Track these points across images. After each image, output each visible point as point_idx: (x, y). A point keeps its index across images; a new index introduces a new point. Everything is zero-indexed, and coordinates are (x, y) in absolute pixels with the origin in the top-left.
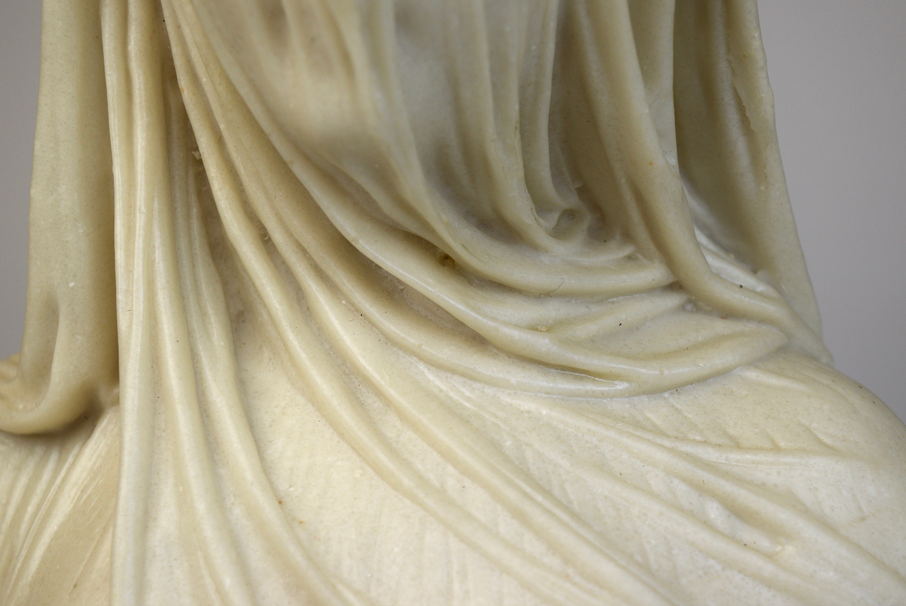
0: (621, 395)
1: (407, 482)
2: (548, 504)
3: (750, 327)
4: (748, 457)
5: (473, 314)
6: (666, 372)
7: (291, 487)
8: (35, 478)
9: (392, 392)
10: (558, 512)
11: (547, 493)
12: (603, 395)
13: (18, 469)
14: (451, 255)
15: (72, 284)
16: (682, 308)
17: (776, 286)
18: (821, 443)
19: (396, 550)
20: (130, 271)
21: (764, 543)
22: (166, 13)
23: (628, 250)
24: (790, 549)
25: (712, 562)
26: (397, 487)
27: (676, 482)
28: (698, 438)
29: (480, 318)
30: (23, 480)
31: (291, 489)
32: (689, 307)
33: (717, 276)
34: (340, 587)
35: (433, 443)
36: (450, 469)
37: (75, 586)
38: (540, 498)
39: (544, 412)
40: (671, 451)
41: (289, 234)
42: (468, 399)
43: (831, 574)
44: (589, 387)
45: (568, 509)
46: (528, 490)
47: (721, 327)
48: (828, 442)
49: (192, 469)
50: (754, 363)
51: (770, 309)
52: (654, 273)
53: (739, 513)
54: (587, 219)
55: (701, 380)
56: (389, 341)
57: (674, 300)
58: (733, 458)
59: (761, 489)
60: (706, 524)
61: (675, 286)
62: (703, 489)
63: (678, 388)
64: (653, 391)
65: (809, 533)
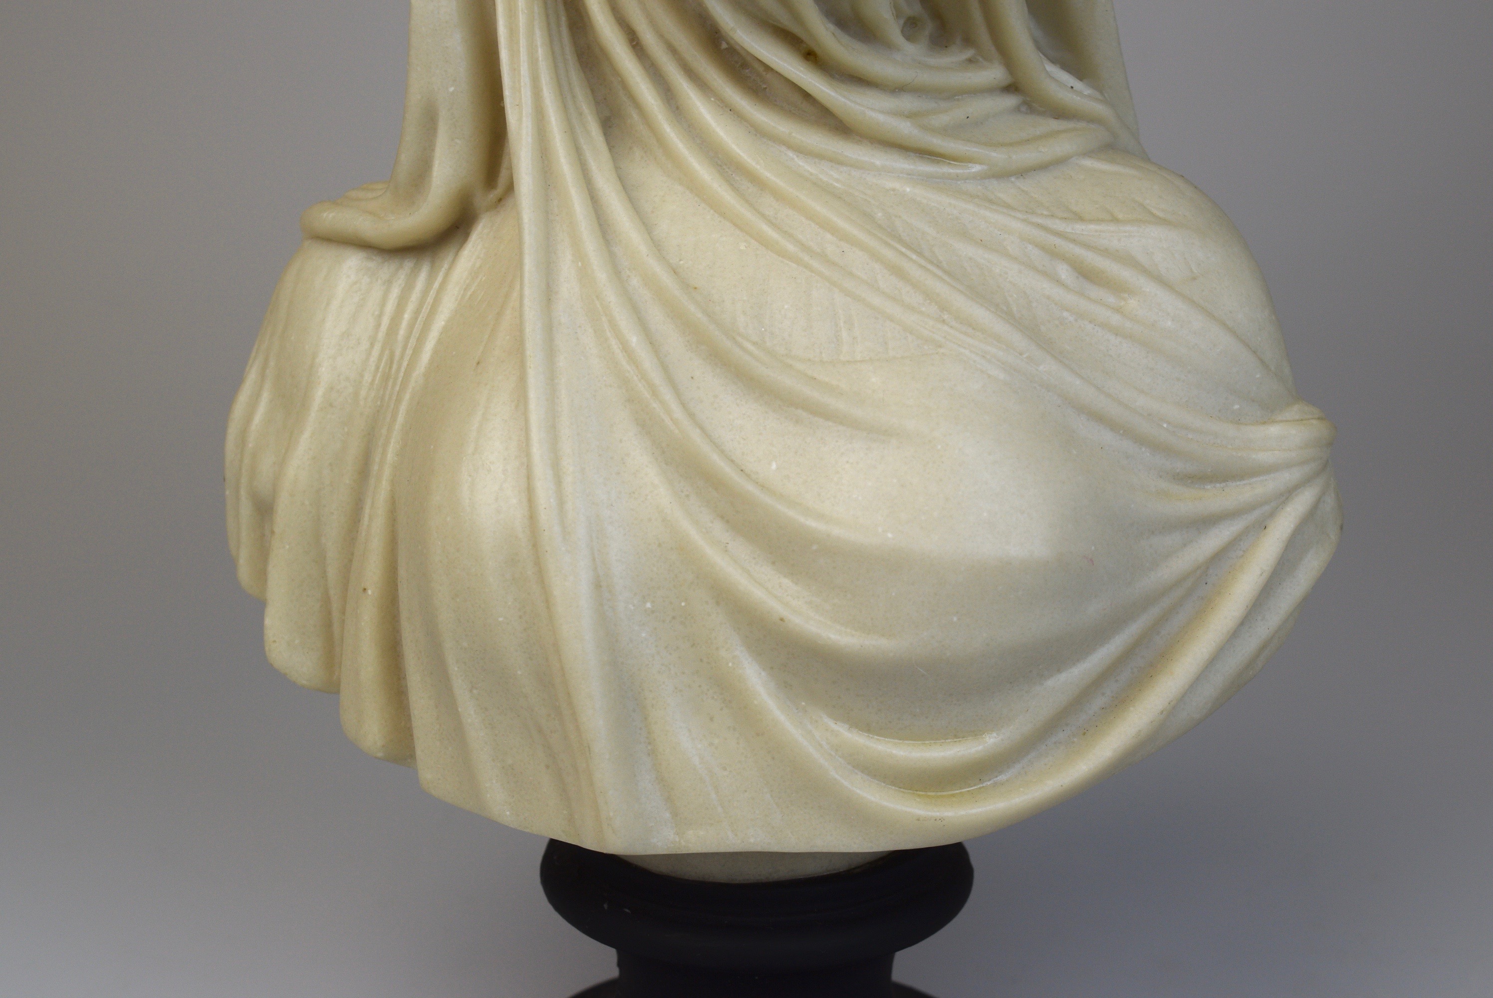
0: (975, 177)
1: (791, 247)
3: (1081, 125)
4: (1092, 227)
5: (843, 100)
6: (1014, 157)
7: (680, 260)
9: (767, 174)
10: (930, 267)
11: (920, 254)
12: (957, 177)
13: (389, 283)
14: (816, 49)
15: (452, 89)
16: (1017, 109)
17: (1101, 92)
18: (1154, 215)
19: (786, 307)
20: (515, 70)
21: (1111, 299)
23: (969, 53)
24: (1132, 304)
25: (1065, 314)
26: (782, 254)
27: (1030, 247)
28: (1045, 213)
29: (848, 102)
30: (395, 292)
31: (682, 262)
32: (1023, 109)
33: (1051, 77)
34: (739, 339)
35: (811, 216)
36: (829, 236)
37: (478, 363)
38: (914, 257)
39: (908, 190)
40: (1024, 220)
41: (661, 36)
42: (837, 180)
43: (1169, 323)
44: (947, 170)
45: (938, 266)
46: (904, 250)
47: (1054, 125)
48: (1161, 214)
49: (591, 244)
50: (1088, 153)
51: (1099, 109)
52: (994, 74)
53: (1086, 274)
54: (929, 27)
55: (1043, 167)
56: (758, 132)
57: (1011, 101)
58: (1079, 228)
59: (1105, 252)
60: (1058, 282)
61: (1012, 88)
62: (1054, 254)
63: (1023, 172)
64: (1003, 175)
65: (1149, 287)
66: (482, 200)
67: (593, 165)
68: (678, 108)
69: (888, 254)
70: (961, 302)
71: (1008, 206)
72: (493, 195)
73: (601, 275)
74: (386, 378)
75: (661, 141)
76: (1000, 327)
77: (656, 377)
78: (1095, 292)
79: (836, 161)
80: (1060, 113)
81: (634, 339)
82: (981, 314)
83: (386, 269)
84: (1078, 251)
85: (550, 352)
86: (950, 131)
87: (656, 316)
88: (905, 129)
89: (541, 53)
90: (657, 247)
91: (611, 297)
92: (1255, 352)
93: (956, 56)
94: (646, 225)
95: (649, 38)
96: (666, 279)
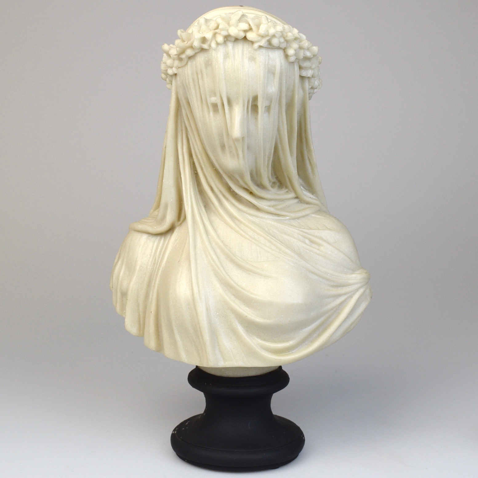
0: (287, 220)
1: (248, 237)
2: (276, 240)
3: (312, 206)
4: (313, 231)
5: (258, 204)
6: (296, 215)
8: (159, 243)
9: (242, 220)
10: (277, 241)
11: (275, 238)
12: (284, 220)
13: (154, 242)
14: (252, 192)
15: (171, 200)
17: (318, 198)
18: (327, 228)
19: (247, 250)
20: (187, 197)
21: (317, 247)
22: (191, 143)
23: (287, 190)
24: (322, 248)
25: (307, 251)
26: (245, 238)
27: (299, 236)
28: (303, 228)
30: (156, 244)
31: (224, 240)
32: (299, 202)
33: (305, 195)
35: (252, 230)
36: (256, 234)
37: (179, 261)
38: (274, 239)
39: (273, 223)
40: (298, 230)
41: (218, 188)
42: (257, 221)
43: (330, 252)
44: (281, 218)
46: (272, 237)
47: (306, 206)
48: (329, 228)
49: (204, 236)
50: (313, 213)
51: (317, 202)
52: (292, 195)
53: (312, 241)
54: (278, 184)
55: (303, 217)
56: (239, 210)
57: (296, 201)
58: (310, 231)
59: (316, 237)
60: (306, 244)
61: (297, 198)
62: (305, 237)
63: (298, 218)
64: (294, 219)
65: (325, 244)
66: (177, 224)
67: (204, 218)
68: (222, 204)
69: (268, 238)
70: (284, 248)
71: (295, 226)
72: (179, 223)
73: (207, 243)
74: (154, 264)
75: (218, 212)
76: (292, 254)
77: (219, 265)
78: (314, 245)
79: (257, 217)
80: (308, 203)
81: (214, 257)
82: (288, 251)
83: (153, 239)
84: (310, 236)
85: (196, 260)
86: (282, 209)
87: (218, 251)
88: (272, 210)
89: (192, 193)
90: (218, 236)
91: (209, 247)
92: (349, 258)
93: (284, 191)
94: (216, 231)
95: (215, 189)
96: (221, 244)
